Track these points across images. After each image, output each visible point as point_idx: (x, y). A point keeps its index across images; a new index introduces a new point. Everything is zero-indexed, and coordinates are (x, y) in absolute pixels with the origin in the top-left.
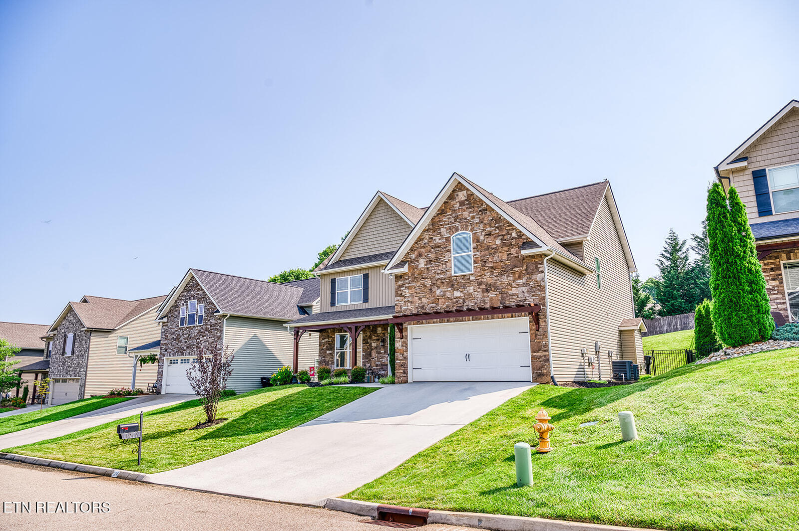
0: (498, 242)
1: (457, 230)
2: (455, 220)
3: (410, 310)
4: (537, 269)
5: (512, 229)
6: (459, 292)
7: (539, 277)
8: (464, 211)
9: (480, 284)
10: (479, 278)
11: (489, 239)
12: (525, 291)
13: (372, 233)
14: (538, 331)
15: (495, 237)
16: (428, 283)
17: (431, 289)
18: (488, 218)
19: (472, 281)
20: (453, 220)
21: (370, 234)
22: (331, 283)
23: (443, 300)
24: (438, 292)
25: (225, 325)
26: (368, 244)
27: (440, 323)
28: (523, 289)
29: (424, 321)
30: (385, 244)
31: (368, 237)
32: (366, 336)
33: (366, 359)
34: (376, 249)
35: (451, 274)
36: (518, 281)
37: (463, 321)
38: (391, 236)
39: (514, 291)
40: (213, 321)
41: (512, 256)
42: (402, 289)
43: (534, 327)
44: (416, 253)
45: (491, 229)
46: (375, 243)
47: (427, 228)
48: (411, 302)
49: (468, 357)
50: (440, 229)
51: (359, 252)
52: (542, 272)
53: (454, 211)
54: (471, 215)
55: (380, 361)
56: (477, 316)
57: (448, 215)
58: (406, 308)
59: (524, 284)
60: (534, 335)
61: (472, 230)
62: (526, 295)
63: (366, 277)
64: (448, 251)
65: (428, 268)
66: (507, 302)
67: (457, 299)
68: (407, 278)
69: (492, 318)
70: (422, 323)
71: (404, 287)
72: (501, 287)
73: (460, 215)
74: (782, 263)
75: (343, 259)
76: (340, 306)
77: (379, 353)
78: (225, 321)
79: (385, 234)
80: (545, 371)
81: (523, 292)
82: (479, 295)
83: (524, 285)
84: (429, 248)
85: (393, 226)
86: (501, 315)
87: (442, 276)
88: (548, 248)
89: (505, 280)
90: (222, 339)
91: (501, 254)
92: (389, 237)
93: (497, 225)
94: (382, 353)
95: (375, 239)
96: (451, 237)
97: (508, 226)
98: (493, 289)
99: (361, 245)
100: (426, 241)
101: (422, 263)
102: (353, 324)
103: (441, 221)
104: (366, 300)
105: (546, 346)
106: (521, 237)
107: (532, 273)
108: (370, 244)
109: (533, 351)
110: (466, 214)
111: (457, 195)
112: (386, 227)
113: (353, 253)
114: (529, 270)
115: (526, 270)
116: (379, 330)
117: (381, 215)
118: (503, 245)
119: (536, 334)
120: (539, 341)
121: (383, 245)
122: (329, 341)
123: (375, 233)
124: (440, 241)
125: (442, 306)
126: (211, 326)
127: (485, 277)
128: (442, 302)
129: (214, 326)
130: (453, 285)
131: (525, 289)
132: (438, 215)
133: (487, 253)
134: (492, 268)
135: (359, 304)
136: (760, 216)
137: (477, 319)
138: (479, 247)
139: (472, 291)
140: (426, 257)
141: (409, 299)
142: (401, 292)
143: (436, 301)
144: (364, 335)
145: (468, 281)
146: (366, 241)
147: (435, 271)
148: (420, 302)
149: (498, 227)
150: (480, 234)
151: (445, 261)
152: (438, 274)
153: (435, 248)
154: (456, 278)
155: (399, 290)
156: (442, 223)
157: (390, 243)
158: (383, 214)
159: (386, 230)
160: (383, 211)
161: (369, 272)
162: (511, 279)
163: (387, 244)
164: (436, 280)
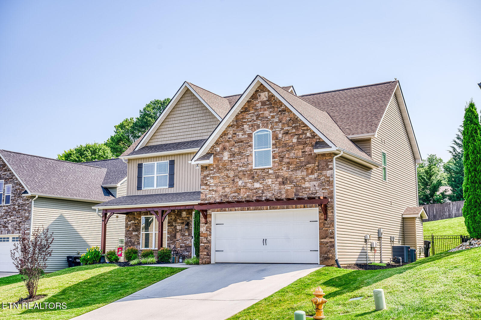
0: (295, 140)
1: (258, 127)
2: (257, 119)
3: (214, 198)
4: (327, 166)
5: (307, 130)
6: (259, 184)
7: (329, 173)
8: (265, 110)
9: (277, 177)
10: (276, 171)
11: (287, 137)
13: (179, 122)
14: (326, 220)
15: (292, 136)
16: (231, 174)
17: (233, 180)
18: (286, 119)
19: (271, 174)
20: (255, 118)
21: (177, 122)
22: (138, 168)
23: (244, 190)
24: (240, 183)
25: (33, 206)
26: (174, 132)
27: (241, 210)
28: (315, 183)
29: (227, 209)
30: (191, 133)
31: (175, 125)
32: (171, 219)
33: (171, 240)
34: (182, 137)
35: (252, 167)
36: (311, 176)
37: (262, 210)
38: (197, 125)
39: (307, 185)
40: (21, 201)
41: (306, 153)
42: (208, 178)
43: (323, 217)
44: (221, 146)
45: (289, 128)
46: (181, 131)
47: (232, 124)
48: (215, 191)
49: (265, 241)
50: (243, 125)
51: (165, 139)
52: (332, 169)
53: (256, 110)
54: (271, 114)
55: (184, 243)
56: (274, 206)
57: (250, 113)
58: (211, 196)
60: (322, 224)
61: (272, 128)
62: (317, 188)
63: (172, 163)
64: (250, 146)
65: (231, 161)
66: (300, 194)
67: (257, 190)
68: (212, 168)
69: (287, 208)
70: (225, 211)
71: (208, 177)
72: (295, 181)
73: (261, 114)
75: (150, 145)
76: (146, 189)
77: (183, 235)
78: (33, 202)
79: (191, 123)
80: (331, 255)
81: (315, 186)
82: (275, 187)
83: (316, 179)
84: (233, 142)
85: (199, 115)
86: (295, 205)
87: (244, 169)
88: (337, 148)
89: (299, 174)
90: (30, 219)
91: (296, 151)
92: (195, 126)
93: (294, 125)
94: (186, 236)
95: (181, 128)
96: (253, 133)
97: (304, 127)
98: (289, 182)
99: (167, 133)
100: (230, 136)
101: (226, 156)
102: (160, 208)
103: (244, 118)
104: (171, 185)
105: (333, 233)
106: (314, 137)
107: (323, 169)
108: (176, 131)
109: (321, 238)
110: (267, 113)
111: (260, 96)
112: (192, 116)
113: (160, 140)
114: (320, 166)
115: (318, 166)
116: (184, 214)
117: (187, 105)
118: (299, 143)
119: (324, 223)
120: (326, 229)
121: (188, 133)
122: (135, 223)
123: (181, 121)
124: (243, 137)
125: (243, 195)
126: (19, 206)
127: (282, 171)
128: (243, 192)
129: (22, 207)
130: (253, 177)
131: (316, 183)
132: (242, 112)
133: (284, 149)
134: (288, 163)
135: (165, 189)
137: (274, 208)
138: (278, 144)
139: (270, 183)
140: (230, 151)
141: (214, 188)
142: (206, 182)
143: (238, 190)
144: (170, 218)
145: (267, 174)
146: (172, 129)
147: (238, 163)
148: (223, 191)
149: (295, 127)
150: (279, 133)
151: (247, 155)
152: (240, 166)
153: (238, 142)
154: (256, 170)
155: (205, 179)
156: (245, 120)
157: (196, 132)
158: (189, 104)
159: (192, 120)
160: (190, 101)
161: (175, 158)
162: (304, 173)
163: (193, 132)
164: (239, 172)
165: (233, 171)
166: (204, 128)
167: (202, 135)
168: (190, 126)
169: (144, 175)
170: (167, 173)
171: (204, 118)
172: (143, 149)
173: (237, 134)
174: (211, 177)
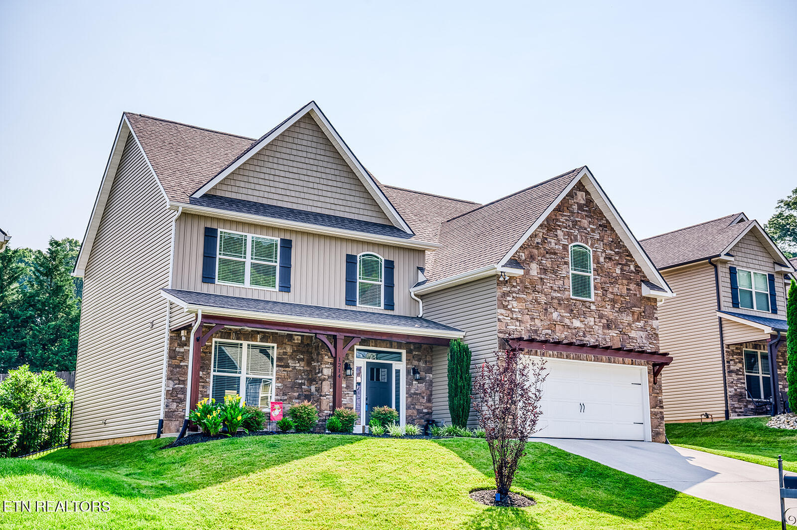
2: (574, 226)
3: (519, 332)
4: (654, 314)
5: (631, 261)
6: (579, 322)
7: (655, 323)
8: (583, 218)
9: (601, 317)
10: (600, 309)
11: (609, 264)
12: (643, 337)
13: (286, 168)
14: (655, 384)
15: (615, 264)
16: (543, 299)
17: (546, 309)
18: (608, 238)
19: (593, 311)
20: (570, 224)
21: (281, 168)
22: (206, 236)
23: (561, 327)
24: (555, 315)
26: (277, 185)
28: (641, 333)
29: (539, 351)
30: (312, 197)
31: (277, 173)
32: (285, 353)
33: (284, 394)
35: (570, 295)
36: (638, 324)
37: (584, 360)
38: (325, 188)
39: (633, 334)
41: (631, 292)
42: (508, 298)
43: (652, 380)
44: (526, 252)
45: (612, 252)
46: (291, 187)
48: (521, 321)
49: (582, 406)
50: (556, 229)
52: (657, 319)
53: (572, 213)
54: (591, 226)
56: (598, 357)
57: (566, 216)
58: (515, 328)
59: (642, 328)
61: (592, 246)
62: (644, 341)
63: (286, 245)
64: (566, 263)
65: (541, 279)
66: (628, 346)
67: (577, 330)
68: (515, 284)
69: (614, 362)
70: (536, 355)
71: (509, 296)
72: (621, 326)
74: (744, 349)
75: (219, 193)
76: (226, 285)
79: (311, 179)
81: (642, 337)
82: (600, 330)
84: (542, 251)
85: (328, 171)
86: (621, 359)
87: (559, 295)
89: (626, 318)
91: (620, 287)
92: (320, 187)
93: (617, 250)
95: (291, 181)
96: (570, 246)
97: (627, 256)
98: (613, 327)
99: (261, 182)
100: (539, 241)
101: (534, 269)
103: (558, 220)
104: (284, 287)
105: (661, 402)
106: (638, 272)
107: (649, 318)
108: (281, 185)
109: (652, 408)
110: (585, 223)
111: (576, 194)
113: (244, 191)
114: (646, 313)
115: (644, 312)
117: (304, 143)
118: (623, 275)
119: (653, 388)
120: (656, 395)
121: (307, 196)
123: (291, 169)
124: (557, 247)
125: (560, 334)
127: (606, 310)
128: (560, 330)
130: (572, 310)
131: (643, 334)
133: (607, 280)
134: (613, 300)
135: (272, 291)
136: (733, 307)
137: (598, 360)
138: (599, 270)
139: (592, 323)
140: (540, 264)
141: (519, 316)
142: (507, 303)
143: (552, 326)
144: (282, 351)
145: (587, 309)
146: (271, 178)
147: (551, 285)
148: (533, 323)
149: (617, 253)
150: (600, 255)
151: (563, 275)
152: (555, 290)
153: (551, 253)
154: (575, 301)
155: (505, 299)
156: (559, 224)
157: (322, 199)
158: (309, 144)
159: (315, 174)
160: (310, 138)
161: (293, 238)
162: (630, 318)
163: (316, 198)
164: (552, 298)
165: (546, 295)
166: (338, 196)
167: (333, 207)
168: (311, 185)
169: (220, 254)
170: (276, 262)
171: (338, 179)
172: (210, 199)
173: (549, 240)
174: (513, 297)
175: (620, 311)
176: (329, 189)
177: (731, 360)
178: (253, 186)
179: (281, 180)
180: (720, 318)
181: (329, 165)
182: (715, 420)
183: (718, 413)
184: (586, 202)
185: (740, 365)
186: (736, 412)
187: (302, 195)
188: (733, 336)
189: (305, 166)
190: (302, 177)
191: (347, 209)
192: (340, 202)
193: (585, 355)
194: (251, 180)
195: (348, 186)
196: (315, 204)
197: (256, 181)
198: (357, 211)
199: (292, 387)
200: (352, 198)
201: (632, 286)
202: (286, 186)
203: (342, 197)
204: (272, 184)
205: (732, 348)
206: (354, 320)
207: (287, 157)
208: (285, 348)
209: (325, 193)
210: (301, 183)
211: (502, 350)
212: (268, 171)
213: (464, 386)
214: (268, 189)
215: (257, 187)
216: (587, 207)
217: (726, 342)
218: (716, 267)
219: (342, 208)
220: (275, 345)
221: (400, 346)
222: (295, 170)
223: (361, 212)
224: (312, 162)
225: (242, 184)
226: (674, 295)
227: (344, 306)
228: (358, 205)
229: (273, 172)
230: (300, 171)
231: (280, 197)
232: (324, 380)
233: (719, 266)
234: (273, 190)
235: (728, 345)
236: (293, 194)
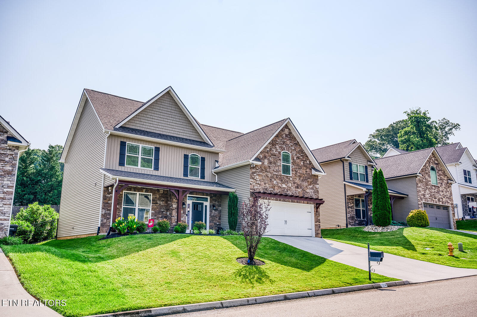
0: (302, 163)
1: (284, 149)
2: (283, 143)
3: (259, 189)
4: (317, 182)
5: (308, 159)
6: (285, 185)
7: (317, 186)
8: (287, 140)
9: (294, 183)
10: (294, 180)
11: (298, 160)
13: (158, 116)
15: (301, 160)
16: (270, 175)
17: (271, 180)
18: (298, 150)
21: (156, 115)
22: (121, 145)
23: (277, 187)
24: (275, 182)
26: (154, 123)
27: (275, 200)
29: (268, 198)
30: (169, 129)
31: (154, 117)
34: (161, 130)
35: (281, 174)
36: (310, 186)
37: (287, 202)
38: (175, 125)
39: (308, 191)
41: (307, 173)
42: (255, 175)
43: (316, 210)
44: (263, 155)
45: (299, 155)
46: (160, 124)
48: (260, 185)
49: (286, 221)
50: (276, 145)
52: (318, 184)
53: (283, 138)
54: (291, 144)
56: (293, 200)
57: (280, 139)
58: (257, 187)
59: (312, 188)
61: (291, 152)
62: (313, 194)
63: (157, 150)
65: (269, 166)
66: (306, 196)
68: (258, 168)
69: (300, 203)
71: (255, 174)
72: (303, 187)
73: (285, 142)
74: (354, 198)
75: (127, 126)
76: (130, 167)
79: (169, 121)
80: (319, 232)
82: (293, 189)
85: (176, 117)
86: (303, 202)
87: (277, 173)
89: (305, 184)
91: (303, 170)
92: (173, 124)
93: (301, 154)
95: (160, 121)
96: (282, 152)
97: (306, 157)
98: (300, 187)
99: (146, 121)
100: (268, 150)
101: (266, 162)
103: (277, 141)
104: (156, 168)
105: (319, 220)
106: (311, 164)
107: (315, 184)
108: (155, 123)
109: (315, 222)
110: (288, 142)
111: (285, 130)
112: (171, 116)
113: (139, 125)
114: (314, 182)
117: (166, 104)
118: (304, 166)
119: (316, 214)
120: (317, 217)
121: (167, 128)
124: (276, 152)
125: (277, 191)
128: (277, 189)
130: (282, 180)
131: (312, 191)
133: (297, 167)
134: (299, 176)
135: (150, 170)
136: (350, 179)
137: (293, 202)
139: (291, 186)
140: (269, 160)
141: (259, 182)
142: (254, 177)
143: (273, 187)
145: (289, 180)
146: (151, 120)
147: (273, 169)
148: (265, 186)
149: (302, 156)
150: (294, 156)
151: (278, 165)
152: (275, 171)
153: (273, 155)
154: (283, 176)
155: (253, 175)
157: (174, 130)
158: (168, 105)
159: (171, 118)
160: (169, 103)
161: (160, 146)
162: (307, 184)
163: (171, 129)
164: (274, 175)
165: (271, 173)
166: (181, 128)
167: (178, 133)
168: (169, 123)
169: (127, 153)
170: (152, 157)
171: (181, 121)
172: (123, 128)
173: (273, 149)
174: (257, 174)
175: (303, 181)
176: (177, 125)
177: (349, 202)
178: (142, 123)
179: (155, 121)
180: (345, 184)
181: (177, 115)
182: (342, 228)
183: (343, 225)
184: (289, 133)
185: (353, 204)
186: (351, 224)
187: (165, 128)
188: (350, 192)
189: (166, 115)
190: (165, 120)
191: (185, 134)
192: (182, 131)
193: (287, 200)
194: (142, 120)
195: (185, 124)
196: (171, 132)
197: (144, 121)
198: (189, 135)
199: (159, 213)
200: (187, 130)
201: (308, 170)
202: (157, 124)
203: (183, 129)
204: (151, 122)
205: (349, 197)
206: (187, 183)
207: (158, 111)
208: (156, 195)
209: (175, 127)
210: (164, 122)
211: (251, 197)
212: (149, 117)
213: (235, 212)
214: (149, 125)
215: (145, 124)
216: (289, 135)
217: (347, 194)
218: (343, 162)
219: (182, 134)
220: (152, 194)
221: (207, 195)
222: (162, 117)
223: (191, 136)
224: (169, 113)
225: (138, 122)
226: (326, 174)
227: (182, 177)
228: (190, 133)
229: (151, 117)
230: (164, 117)
231: (155, 128)
232: (173, 209)
233: (345, 162)
234: (152, 125)
235: (348, 196)
236: (161, 127)
